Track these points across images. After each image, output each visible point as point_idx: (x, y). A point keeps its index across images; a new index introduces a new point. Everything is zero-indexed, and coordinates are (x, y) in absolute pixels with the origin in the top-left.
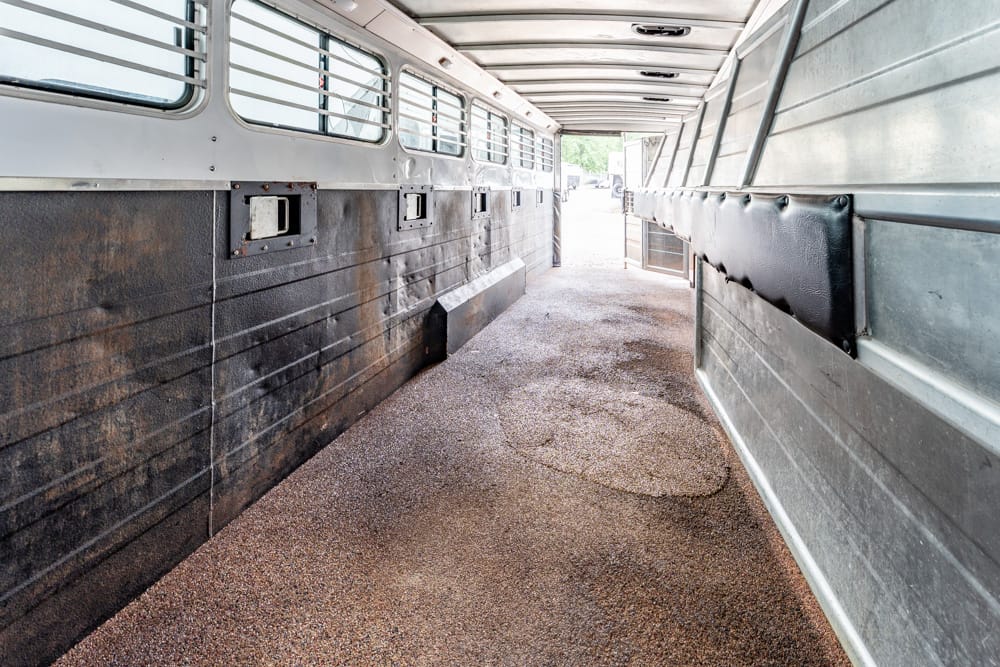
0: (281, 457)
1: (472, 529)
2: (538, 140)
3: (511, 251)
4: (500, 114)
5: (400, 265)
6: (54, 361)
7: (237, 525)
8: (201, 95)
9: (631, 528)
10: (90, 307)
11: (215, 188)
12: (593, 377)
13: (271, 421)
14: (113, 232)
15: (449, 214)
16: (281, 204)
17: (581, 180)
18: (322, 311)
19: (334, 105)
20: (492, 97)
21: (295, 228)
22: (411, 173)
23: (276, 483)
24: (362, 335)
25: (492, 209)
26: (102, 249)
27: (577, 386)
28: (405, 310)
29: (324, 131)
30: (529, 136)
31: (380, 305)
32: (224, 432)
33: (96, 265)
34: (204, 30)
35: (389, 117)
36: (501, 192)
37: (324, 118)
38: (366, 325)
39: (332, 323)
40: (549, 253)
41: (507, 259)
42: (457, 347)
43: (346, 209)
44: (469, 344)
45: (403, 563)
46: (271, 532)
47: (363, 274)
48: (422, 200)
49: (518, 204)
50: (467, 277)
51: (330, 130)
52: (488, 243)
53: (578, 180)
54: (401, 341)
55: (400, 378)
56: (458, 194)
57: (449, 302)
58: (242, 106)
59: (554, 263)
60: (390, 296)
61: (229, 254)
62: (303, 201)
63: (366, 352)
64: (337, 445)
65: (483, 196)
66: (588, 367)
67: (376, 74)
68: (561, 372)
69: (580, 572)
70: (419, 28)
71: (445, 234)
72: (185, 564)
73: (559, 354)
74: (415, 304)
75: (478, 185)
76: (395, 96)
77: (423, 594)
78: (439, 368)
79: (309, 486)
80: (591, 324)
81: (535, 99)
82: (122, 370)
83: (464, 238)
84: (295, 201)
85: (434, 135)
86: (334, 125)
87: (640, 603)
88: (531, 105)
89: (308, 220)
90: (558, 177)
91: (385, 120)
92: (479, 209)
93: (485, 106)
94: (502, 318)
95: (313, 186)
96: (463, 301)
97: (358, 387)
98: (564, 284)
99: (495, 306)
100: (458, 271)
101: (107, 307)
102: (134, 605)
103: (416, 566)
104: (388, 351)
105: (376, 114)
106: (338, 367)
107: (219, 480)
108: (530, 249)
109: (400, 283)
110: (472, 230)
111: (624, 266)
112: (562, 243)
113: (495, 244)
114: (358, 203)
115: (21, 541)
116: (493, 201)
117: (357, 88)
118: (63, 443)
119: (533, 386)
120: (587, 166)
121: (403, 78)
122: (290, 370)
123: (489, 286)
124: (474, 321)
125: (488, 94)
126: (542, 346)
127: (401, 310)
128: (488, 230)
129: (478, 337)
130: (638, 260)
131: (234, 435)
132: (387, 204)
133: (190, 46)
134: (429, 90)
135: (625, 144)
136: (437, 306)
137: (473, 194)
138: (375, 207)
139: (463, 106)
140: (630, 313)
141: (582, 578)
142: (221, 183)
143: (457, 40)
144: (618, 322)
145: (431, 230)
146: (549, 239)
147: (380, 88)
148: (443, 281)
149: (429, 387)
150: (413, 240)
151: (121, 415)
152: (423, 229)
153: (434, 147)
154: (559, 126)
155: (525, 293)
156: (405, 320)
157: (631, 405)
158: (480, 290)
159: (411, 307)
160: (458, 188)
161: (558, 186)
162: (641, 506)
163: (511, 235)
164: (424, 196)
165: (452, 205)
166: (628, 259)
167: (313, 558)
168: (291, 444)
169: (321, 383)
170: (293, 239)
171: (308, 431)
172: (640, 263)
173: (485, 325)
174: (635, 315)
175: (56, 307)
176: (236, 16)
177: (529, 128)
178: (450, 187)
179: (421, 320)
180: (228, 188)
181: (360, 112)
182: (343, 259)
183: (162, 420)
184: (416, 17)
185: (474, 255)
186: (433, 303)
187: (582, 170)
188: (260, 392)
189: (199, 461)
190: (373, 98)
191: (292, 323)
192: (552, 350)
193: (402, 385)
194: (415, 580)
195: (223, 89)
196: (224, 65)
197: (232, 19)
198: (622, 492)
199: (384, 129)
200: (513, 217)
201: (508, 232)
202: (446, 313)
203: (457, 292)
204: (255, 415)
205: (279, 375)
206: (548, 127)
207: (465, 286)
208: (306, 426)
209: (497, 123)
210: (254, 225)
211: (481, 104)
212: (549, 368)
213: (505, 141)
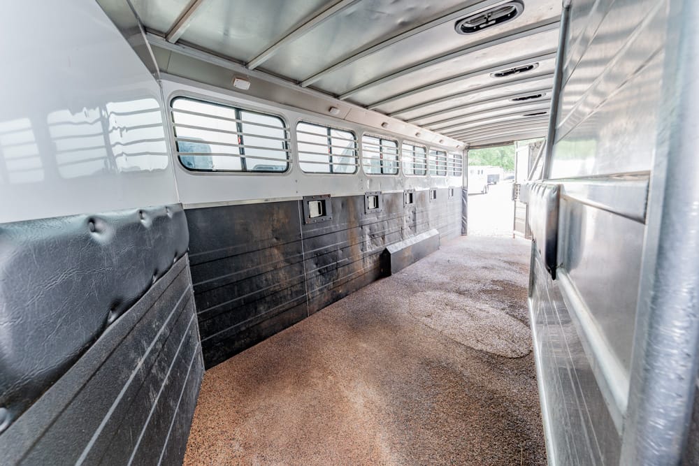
0: (327, 298)
1: (387, 337)
2: (450, 156)
3: (430, 225)
4: (422, 146)
5: (367, 230)
6: (267, 253)
7: (315, 315)
8: (291, 165)
9: (457, 357)
10: (272, 238)
11: (299, 199)
12: (464, 294)
13: (322, 285)
14: (275, 215)
15: (391, 206)
16: (319, 204)
17: (501, 177)
18: (336, 246)
19: (335, 160)
20: (415, 137)
21: (324, 214)
22: (370, 186)
23: (326, 306)
24: (352, 259)
25: (417, 202)
26: (273, 221)
27: (453, 297)
28: (370, 250)
29: (332, 172)
30: (443, 156)
31: (359, 247)
32: (309, 284)
33: (272, 225)
34: (289, 130)
35: (359, 160)
36: (422, 192)
37: (331, 166)
38: (354, 254)
39: (340, 252)
40: (459, 228)
41: (427, 229)
42: (396, 271)
43: (343, 205)
44: (403, 271)
45: (361, 340)
46: (324, 320)
47: (351, 233)
48: (376, 198)
49: (435, 197)
50: (402, 237)
51: (334, 171)
52: (414, 220)
53: (498, 177)
54: (369, 264)
55: (369, 281)
56: (396, 195)
57: (392, 249)
58: (304, 167)
59: (462, 233)
60: (363, 243)
61: (304, 223)
62: (326, 202)
63: (355, 266)
64: (345, 299)
65: (411, 195)
66: (462, 288)
67: (351, 140)
68: (446, 289)
69: (427, 363)
70: (369, 111)
71: (389, 216)
72: (302, 321)
73: (447, 281)
74: (375, 248)
75: (408, 189)
76: (360, 149)
77: (366, 350)
78: (387, 279)
79: (335, 310)
80: (474, 268)
81: (444, 131)
82: (282, 258)
83: (400, 217)
84: (323, 202)
85: (382, 165)
86: (335, 168)
87: (451, 381)
88: (442, 135)
89: (328, 210)
90: (465, 179)
91: (356, 162)
92: (408, 201)
93: (411, 143)
94: (423, 260)
95: (329, 196)
96: (399, 249)
97: (352, 279)
98: (465, 245)
99: (418, 254)
100: (397, 234)
101: (277, 238)
102: (291, 327)
103: (365, 342)
104: (364, 267)
105: (352, 160)
106: (344, 270)
107: (309, 300)
108: (444, 224)
109: (368, 238)
110: (404, 213)
111: (512, 237)
112: (468, 222)
113: (419, 221)
114: (347, 202)
115: (268, 299)
116: (417, 197)
117: (343, 149)
118: (272, 276)
119: (428, 293)
120: (507, 166)
121: (364, 139)
122: (327, 268)
123: (414, 243)
124: (406, 260)
125: (412, 135)
126: (439, 276)
127: (369, 250)
128: (415, 213)
129: (408, 268)
130: (522, 232)
131: (311, 286)
132: (360, 202)
133: (287, 148)
134: (377, 141)
135: (517, 150)
136: (386, 251)
137: (404, 194)
138: (355, 203)
139: (397, 146)
140: (503, 265)
141: (427, 365)
142: (300, 197)
143: (389, 111)
144: (493, 269)
145: (381, 213)
146: (458, 218)
147: (354, 147)
148: (389, 239)
149: (381, 285)
150: (372, 218)
151: (283, 271)
152: (377, 213)
153: (382, 172)
154: (466, 144)
155: (439, 249)
156: (371, 255)
157: (480, 310)
158: (409, 244)
159: (373, 249)
160: (395, 191)
161: (465, 185)
162: (466, 351)
163: (430, 216)
164: (377, 197)
165: (392, 200)
166: (515, 232)
167: (335, 330)
168: (330, 294)
169: (338, 275)
170: (324, 218)
171: (334, 292)
172: (523, 235)
173: (413, 263)
174: (507, 266)
175: (266, 238)
176: (299, 132)
177: (442, 150)
178: (391, 191)
179: (378, 256)
180: (302, 199)
181: (345, 160)
182: (343, 226)
183: (292, 276)
184: (366, 107)
185: (406, 226)
186: (384, 249)
187: (502, 169)
188: (318, 273)
189: (303, 292)
190: (351, 153)
191: (326, 250)
192: (445, 278)
193: (371, 283)
194: (365, 345)
195: (297, 161)
196: (297, 152)
197: (298, 133)
198: (458, 343)
199: (356, 167)
200: (431, 206)
201: (427, 215)
202: (390, 254)
203: (397, 244)
204: (317, 281)
205: (324, 269)
206: (458, 146)
207: (401, 243)
208: (335, 289)
209: (420, 151)
210: (311, 212)
211: (408, 143)
212: (440, 287)
213: (425, 161)
